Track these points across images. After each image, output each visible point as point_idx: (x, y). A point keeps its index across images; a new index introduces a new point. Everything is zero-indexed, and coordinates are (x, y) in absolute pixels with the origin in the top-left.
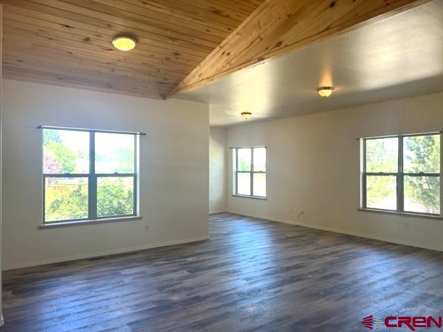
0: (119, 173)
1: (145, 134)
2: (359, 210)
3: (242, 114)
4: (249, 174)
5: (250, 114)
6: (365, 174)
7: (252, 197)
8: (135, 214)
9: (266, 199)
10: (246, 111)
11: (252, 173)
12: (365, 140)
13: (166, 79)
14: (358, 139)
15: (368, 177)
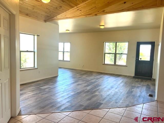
0: (29, 50)
1: (39, 36)
2: (103, 64)
3: (66, 30)
4: (62, 52)
5: (69, 30)
6: (105, 53)
7: (63, 61)
8: (34, 67)
9: (70, 61)
10: (68, 30)
11: (64, 52)
12: (105, 43)
13: (51, 15)
14: (104, 42)
15: (106, 54)
